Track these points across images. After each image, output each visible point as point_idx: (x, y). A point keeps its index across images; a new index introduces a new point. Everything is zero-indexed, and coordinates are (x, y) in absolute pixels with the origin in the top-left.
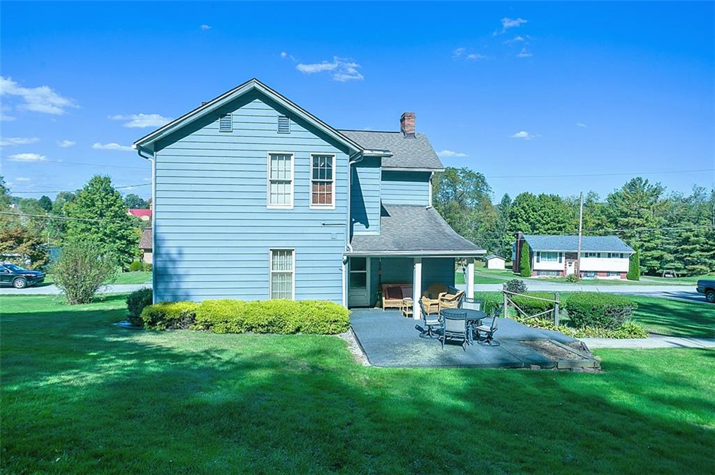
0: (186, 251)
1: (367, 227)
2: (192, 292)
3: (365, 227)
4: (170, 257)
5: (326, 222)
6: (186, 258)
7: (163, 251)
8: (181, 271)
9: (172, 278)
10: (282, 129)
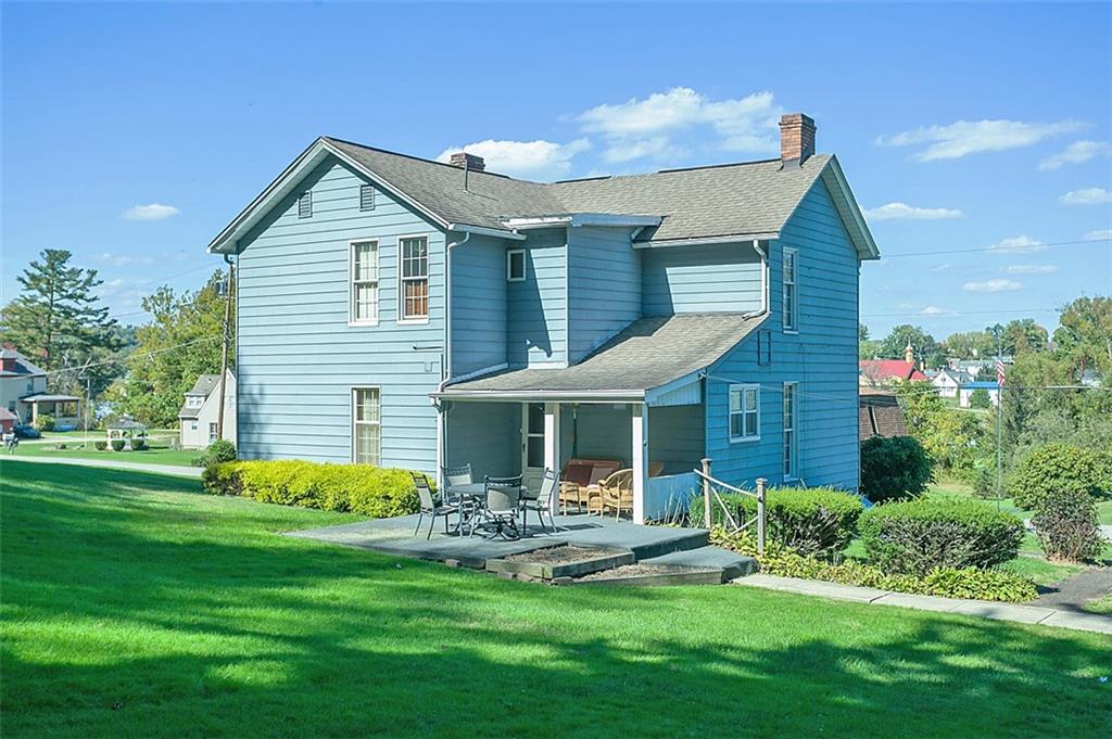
0: (268, 390)
1: (549, 356)
2: (274, 449)
3: (545, 354)
4: (252, 399)
5: (419, 345)
6: (268, 399)
7: (246, 390)
8: (263, 419)
9: (254, 428)
10: (365, 205)
